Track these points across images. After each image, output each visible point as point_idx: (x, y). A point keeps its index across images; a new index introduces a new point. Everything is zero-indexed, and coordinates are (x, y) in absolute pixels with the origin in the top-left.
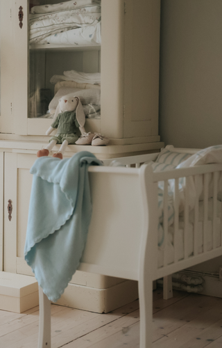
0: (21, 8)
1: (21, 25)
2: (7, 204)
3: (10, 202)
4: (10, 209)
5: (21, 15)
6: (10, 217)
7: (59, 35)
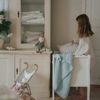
0: (18, 12)
1: (19, 17)
2: (16, 70)
3: (17, 69)
4: (17, 71)
5: (18, 14)
6: (17, 73)
7: (31, 20)
